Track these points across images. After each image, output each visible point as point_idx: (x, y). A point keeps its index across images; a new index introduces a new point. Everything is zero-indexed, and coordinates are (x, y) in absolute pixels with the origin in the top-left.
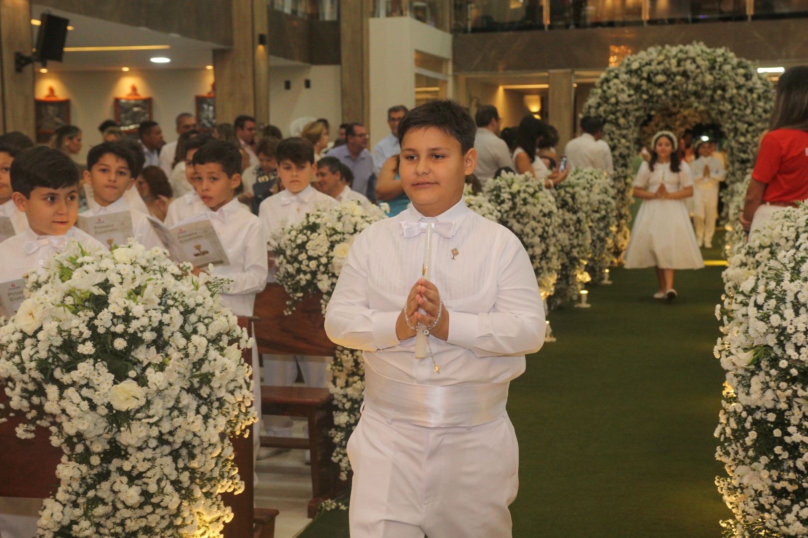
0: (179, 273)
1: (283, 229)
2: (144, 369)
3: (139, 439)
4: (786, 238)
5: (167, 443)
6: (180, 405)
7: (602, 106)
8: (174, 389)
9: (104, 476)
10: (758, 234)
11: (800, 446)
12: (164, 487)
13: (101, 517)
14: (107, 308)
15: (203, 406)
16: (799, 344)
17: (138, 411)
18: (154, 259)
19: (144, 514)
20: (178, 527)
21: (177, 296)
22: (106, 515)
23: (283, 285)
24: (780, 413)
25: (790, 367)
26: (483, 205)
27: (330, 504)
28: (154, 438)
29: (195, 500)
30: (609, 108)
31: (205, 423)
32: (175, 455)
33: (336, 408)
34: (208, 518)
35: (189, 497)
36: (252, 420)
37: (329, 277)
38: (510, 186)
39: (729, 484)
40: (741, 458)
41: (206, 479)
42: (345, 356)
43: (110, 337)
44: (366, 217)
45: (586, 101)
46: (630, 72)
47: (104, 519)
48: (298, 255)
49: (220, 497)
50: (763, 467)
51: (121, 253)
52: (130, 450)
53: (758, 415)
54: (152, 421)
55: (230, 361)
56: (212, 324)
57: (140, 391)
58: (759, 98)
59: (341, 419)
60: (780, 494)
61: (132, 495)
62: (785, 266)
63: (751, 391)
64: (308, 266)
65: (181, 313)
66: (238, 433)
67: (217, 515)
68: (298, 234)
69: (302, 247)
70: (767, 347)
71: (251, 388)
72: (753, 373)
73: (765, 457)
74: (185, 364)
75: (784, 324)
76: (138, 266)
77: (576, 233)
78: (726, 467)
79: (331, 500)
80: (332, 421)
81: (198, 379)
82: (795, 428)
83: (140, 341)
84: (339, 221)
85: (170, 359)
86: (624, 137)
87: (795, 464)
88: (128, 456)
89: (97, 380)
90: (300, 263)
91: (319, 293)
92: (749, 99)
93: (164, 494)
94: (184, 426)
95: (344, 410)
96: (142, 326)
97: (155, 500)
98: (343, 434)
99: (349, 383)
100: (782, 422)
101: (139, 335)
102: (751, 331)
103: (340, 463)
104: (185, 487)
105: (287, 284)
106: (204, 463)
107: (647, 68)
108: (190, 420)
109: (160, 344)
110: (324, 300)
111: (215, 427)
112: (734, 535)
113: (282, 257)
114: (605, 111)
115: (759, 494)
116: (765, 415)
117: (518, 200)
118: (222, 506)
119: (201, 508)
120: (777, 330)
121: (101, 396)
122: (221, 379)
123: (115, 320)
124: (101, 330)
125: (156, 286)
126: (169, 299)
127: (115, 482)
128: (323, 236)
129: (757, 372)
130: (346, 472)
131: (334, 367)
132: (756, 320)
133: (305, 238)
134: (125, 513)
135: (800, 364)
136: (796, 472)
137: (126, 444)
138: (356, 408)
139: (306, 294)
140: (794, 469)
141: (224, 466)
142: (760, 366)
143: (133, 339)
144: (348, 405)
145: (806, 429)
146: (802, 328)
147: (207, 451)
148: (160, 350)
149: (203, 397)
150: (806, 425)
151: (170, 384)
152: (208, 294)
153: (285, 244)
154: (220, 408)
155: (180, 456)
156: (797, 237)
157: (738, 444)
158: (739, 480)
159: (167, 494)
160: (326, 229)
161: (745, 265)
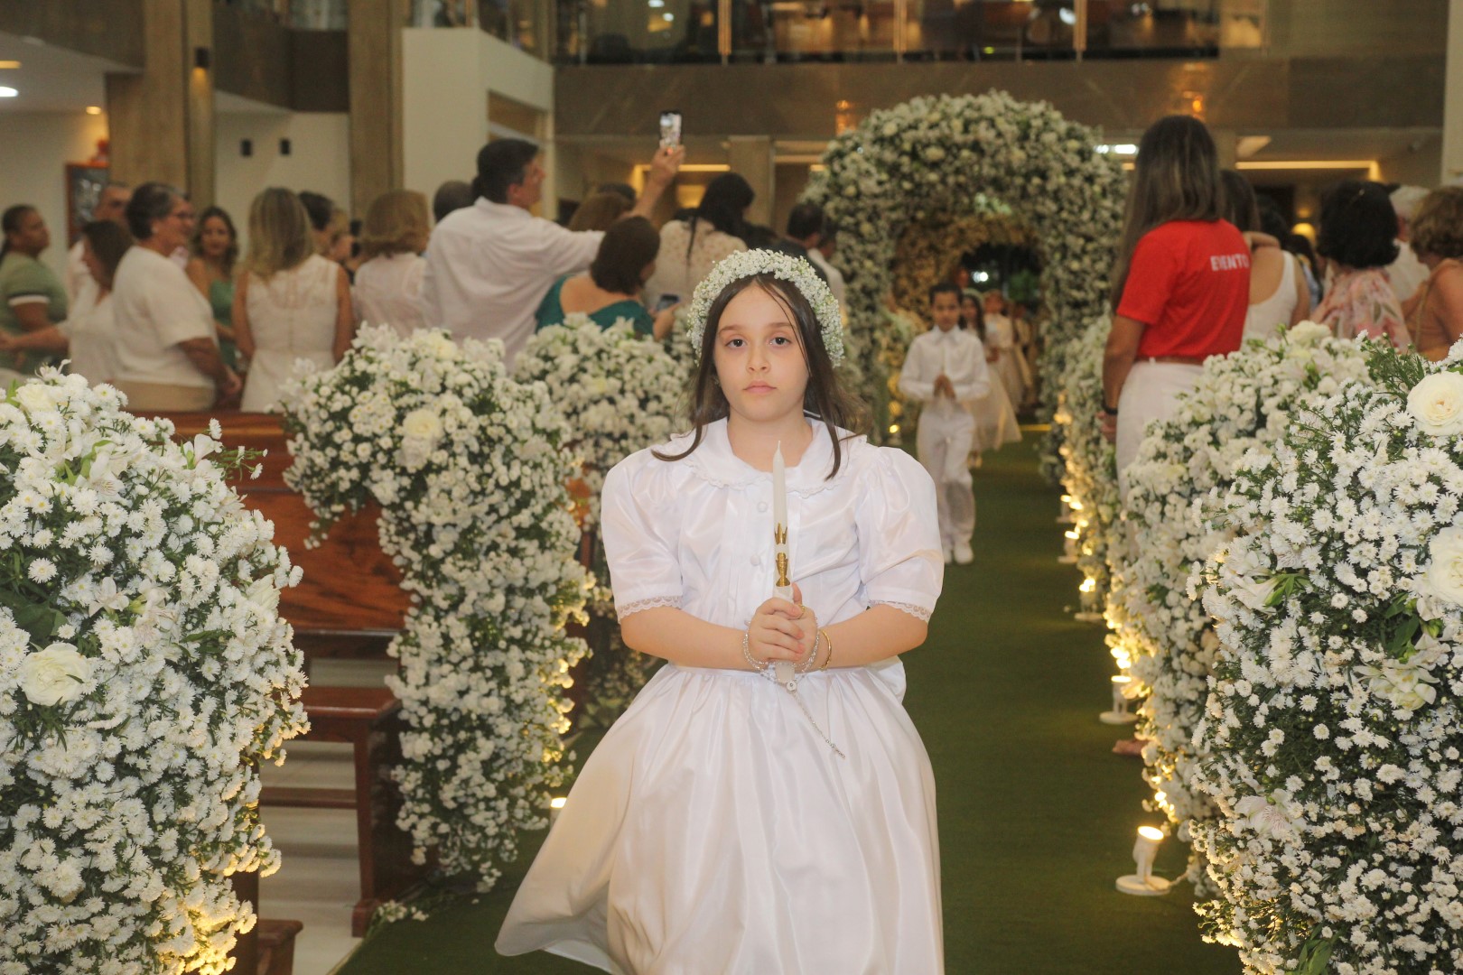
0: (154, 439)
1: (304, 383)
2: (88, 624)
3: (81, 761)
4: (1239, 406)
5: (134, 771)
7: (832, 200)
8: (152, 662)
10: (1186, 400)
11: (1362, 756)
12: (130, 860)
14: (16, 499)
15: (208, 698)
16: (1364, 565)
18: (98, 409)
19: (85, 916)
20: (151, 940)
21: (154, 479)
23: (301, 492)
24: (1323, 695)
25: (1352, 606)
26: (656, 357)
27: (393, 911)
28: (106, 759)
29: (188, 886)
30: (843, 204)
31: (211, 732)
32: (148, 796)
33: (406, 727)
34: (207, 924)
35: (176, 881)
36: (299, 728)
37: (395, 475)
39: (1218, 833)
40: (1254, 783)
41: (209, 846)
42: (426, 627)
43: (20, 558)
44: (463, 363)
45: (802, 191)
46: (880, 141)
48: (329, 435)
49: (229, 883)
50: (1290, 796)
51: (34, 394)
52: (58, 787)
53: (1281, 701)
54: (108, 725)
55: (260, 609)
56: (225, 535)
57: (85, 666)
58: (1104, 194)
59: (416, 746)
60: (1316, 847)
61: (66, 875)
63: (1269, 657)
64: (354, 453)
65: (163, 513)
66: (268, 755)
67: (223, 920)
69: (342, 417)
70: (1301, 572)
72: (1269, 624)
73: (1297, 778)
74: (173, 614)
75: (1338, 527)
76: (74, 417)
78: (1218, 801)
79: (397, 901)
80: (400, 751)
81: (197, 645)
82: (1359, 722)
83: (86, 564)
84: (413, 369)
85: (144, 603)
86: (871, 256)
87: (1353, 789)
88: (54, 799)
90: (338, 447)
91: (372, 505)
92: (1088, 193)
93: (130, 873)
94: (173, 737)
95: (421, 729)
96: (88, 536)
97: (110, 886)
98: (419, 775)
99: (432, 679)
100: (1330, 713)
101: (82, 552)
103: (413, 831)
104: (167, 860)
105: (309, 490)
106: (206, 810)
107: (910, 135)
108: (184, 724)
109: (123, 573)
110: (384, 520)
111: (232, 738)
112: (1218, 930)
113: (300, 437)
114: (837, 210)
115: (1280, 848)
118: (235, 900)
119: (198, 903)
120: (1323, 539)
121: (5, 675)
122: (244, 643)
123: (31, 523)
124: (4, 543)
125: (115, 456)
126: (139, 483)
127: (28, 851)
128: (383, 397)
129: (1277, 622)
130: (424, 849)
131: (403, 648)
132: (1287, 520)
133: (347, 401)
134: (50, 913)
135: (1368, 601)
136: (1361, 802)
137: (52, 772)
138: (443, 726)
139: (348, 506)
140: (1351, 798)
141: (238, 822)
142: (1285, 609)
143: (69, 562)
144: (429, 720)
145: (1378, 722)
146: (1371, 534)
147: (212, 788)
148: (122, 584)
149: (206, 680)
150: (1378, 713)
151: (145, 653)
152: (216, 474)
153: (307, 411)
154: (239, 701)
155: (158, 797)
156: (1259, 405)
157: (1238, 758)
158: (1242, 824)
159: (136, 874)
160: (388, 385)
161: (1164, 456)
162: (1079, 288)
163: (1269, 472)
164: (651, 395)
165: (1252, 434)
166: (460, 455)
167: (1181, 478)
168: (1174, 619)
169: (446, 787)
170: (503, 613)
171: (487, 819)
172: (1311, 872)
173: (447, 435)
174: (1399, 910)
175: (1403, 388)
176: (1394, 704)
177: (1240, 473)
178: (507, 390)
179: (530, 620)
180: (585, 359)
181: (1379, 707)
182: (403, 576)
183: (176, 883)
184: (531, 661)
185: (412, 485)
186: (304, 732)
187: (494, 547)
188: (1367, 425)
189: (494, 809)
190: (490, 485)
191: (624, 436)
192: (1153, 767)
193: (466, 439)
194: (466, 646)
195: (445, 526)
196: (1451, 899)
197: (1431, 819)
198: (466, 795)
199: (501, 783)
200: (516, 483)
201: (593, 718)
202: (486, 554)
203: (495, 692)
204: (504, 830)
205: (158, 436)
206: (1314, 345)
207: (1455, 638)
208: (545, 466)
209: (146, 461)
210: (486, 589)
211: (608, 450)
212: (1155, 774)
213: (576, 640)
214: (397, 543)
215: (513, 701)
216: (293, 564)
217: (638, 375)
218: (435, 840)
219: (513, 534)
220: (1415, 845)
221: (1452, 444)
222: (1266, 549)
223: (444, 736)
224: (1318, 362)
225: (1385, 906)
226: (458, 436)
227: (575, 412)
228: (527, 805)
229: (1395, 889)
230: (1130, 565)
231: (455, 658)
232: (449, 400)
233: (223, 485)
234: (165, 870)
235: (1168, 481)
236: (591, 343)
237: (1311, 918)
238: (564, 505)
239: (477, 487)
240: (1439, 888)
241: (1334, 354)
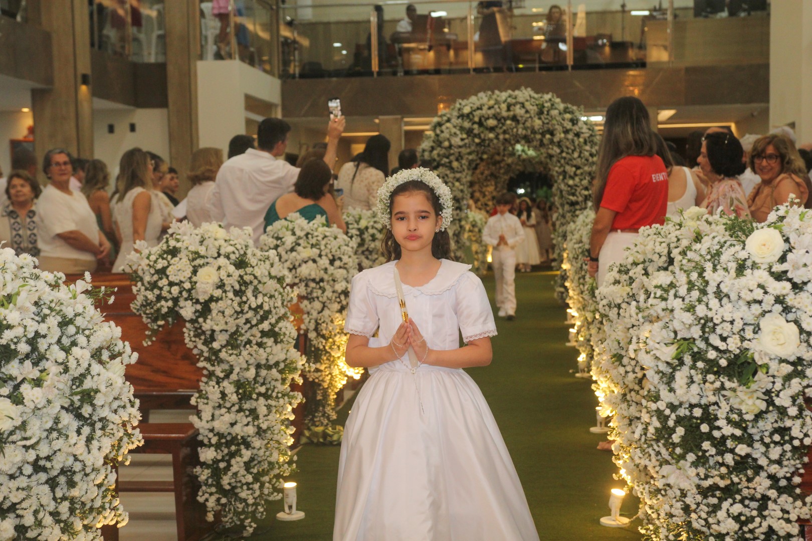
0: (53, 283)
1: (141, 254)
2: (17, 387)
3: (14, 464)
4: (659, 254)
5: (44, 469)
7: (436, 149)
8: (53, 407)
11: (728, 441)
12: (42, 519)
15: (85, 427)
16: (725, 335)
18: (22, 267)
21: (53, 305)
23: (140, 314)
24: (705, 408)
25: (718, 357)
26: (339, 236)
28: (28, 463)
29: (76, 534)
30: (443, 151)
31: (87, 446)
32: (52, 483)
33: (202, 444)
36: (137, 443)
37: (193, 303)
38: (358, 222)
39: (651, 487)
40: (669, 458)
41: (87, 510)
42: (212, 388)
44: (230, 240)
45: (419, 145)
46: (462, 116)
48: (156, 282)
49: (99, 532)
50: (689, 464)
53: (682, 412)
54: (28, 443)
55: (114, 376)
56: (94, 335)
57: (14, 410)
58: (585, 142)
59: (207, 455)
60: (705, 492)
61: (6, 529)
63: (675, 388)
64: (170, 292)
65: (59, 324)
66: (121, 458)
68: (157, 259)
69: (162, 272)
70: (691, 340)
71: (136, 408)
72: (674, 369)
73: (692, 454)
74: (65, 380)
75: (710, 315)
76: (9, 271)
78: (650, 469)
80: (198, 458)
81: (79, 397)
82: (725, 422)
83: (15, 353)
84: (202, 245)
85: (48, 374)
86: (458, 180)
87: (723, 459)
90: (161, 289)
91: (180, 321)
92: (576, 143)
93: (42, 526)
94: (65, 449)
95: (210, 445)
96: (16, 337)
97: (31, 534)
98: (209, 471)
99: (216, 417)
100: (709, 417)
101: (13, 347)
103: (207, 503)
104: (63, 519)
105: (145, 313)
106: (85, 490)
108: (72, 442)
109: (36, 357)
110: (187, 329)
111: (100, 448)
113: (139, 284)
114: (439, 155)
115: (685, 494)
117: (366, 236)
118: (103, 540)
120: (702, 321)
122: (105, 396)
125: (31, 293)
126: (45, 307)
128: (185, 260)
129: (679, 368)
130: (213, 513)
131: (199, 400)
132: (682, 311)
133: (165, 263)
135: (728, 355)
136: (728, 467)
138: (222, 443)
139: (167, 322)
140: (722, 464)
141: (104, 497)
142: (683, 361)
143: (6, 353)
144: (214, 440)
145: (735, 422)
146: (728, 318)
147: (88, 477)
148: (35, 364)
149: (84, 417)
150: (735, 417)
151: (49, 402)
152: (88, 302)
153: (143, 270)
154: (103, 428)
155: (58, 484)
156: (669, 253)
157: (660, 444)
158: (663, 481)
159: (45, 527)
160: (188, 253)
161: (619, 282)
162: (574, 195)
163: (672, 285)
164: (336, 257)
165: (666, 269)
166: (229, 291)
167: (628, 294)
168: (627, 372)
169: (224, 477)
170: (255, 379)
171: (248, 495)
172: (702, 507)
173: (222, 280)
174: (751, 526)
175: (743, 238)
176: (744, 411)
177: (656, 287)
178: (254, 255)
179: (270, 383)
180: (299, 238)
181: (736, 413)
182: (198, 360)
183: (69, 532)
184: (271, 406)
185: (202, 309)
186: (141, 445)
187: (249, 342)
188: (724, 258)
189: (252, 489)
190: (246, 308)
191: (322, 280)
192: (618, 455)
193: (232, 282)
194: (234, 398)
195: (221, 331)
196: (779, 519)
197: (766, 475)
198: (236, 482)
199: (255, 474)
200: (261, 307)
201: (308, 438)
202: (245, 346)
203: (251, 423)
204: (258, 501)
205: (56, 282)
206: (698, 219)
207: (776, 373)
208: (276, 297)
209: (48, 295)
210: (245, 366)
211: (313, 288)
212: (619, 459)
213: (296, 393)
214: (195, 342)
215: (261, 428)
216: (133, 352)
217: (329, 247)
218: (219, 508)
219: (259, 335)
220: (758, 490)
221: (771, 267)
222: (671, 327)
223: (223, 448)
224: (701, 228)
225: (743, 524)
226: (227, 281)
227: (294, 268)
228: (271, 486)
229: (748, 515)
230: (602, 343)
231: (228, 405)
232: (222, 261)
233: (93, 308)
234: (62, 525)
235: (621, 296)
236: (302, 229)
237: (703, 533)
238: (288, 318)
239: (239, 309)
240: (772, 513)
241: (710, 223)
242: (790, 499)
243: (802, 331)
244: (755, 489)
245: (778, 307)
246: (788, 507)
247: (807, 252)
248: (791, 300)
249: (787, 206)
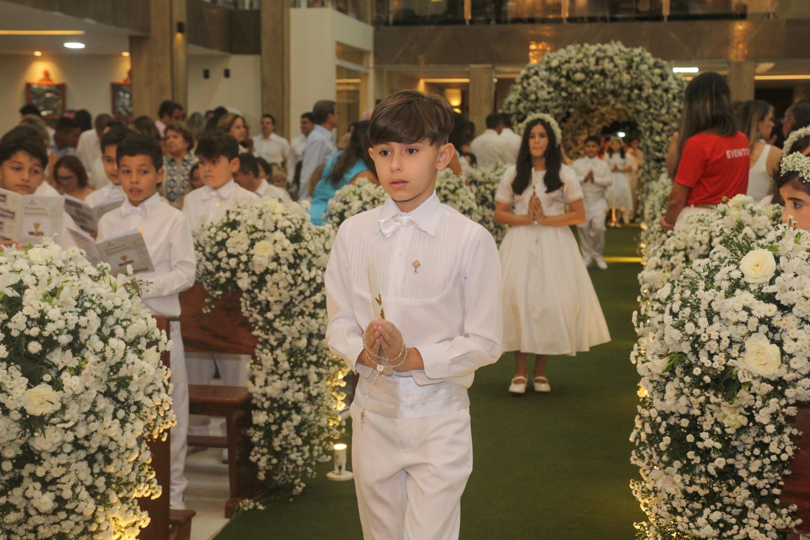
0: (98, 275)
1: (203, 226)
2: (59, 373)
3: (53, 444)
4: (700, 242)
5: (83, 447)
6: (97, 410)
7: (522, 102)
8: (90, 394)
9: (16, 482)
11: (711, 452)
12: (79, 493)
13: (13, 524)
14: (21, 311)
15: (121, 410)
16: (712, 352)
17: (53, 416)
18: (70, 260)
19: (57, 521)
20: (92, 533)
21: (94, 298)
22: (18, 521)
23: (202, 283)
24: (693, 419)
25: (703, 374)
27: (247, 504)
28: (67, 442)
29: (111, 506)
30: (529, 105)
31: (122, 427)
32: (91, 460)
33: (255, 407)
34: (123, 523)
35: (104, 502)
36: (170, 423)
37: (249, 275)
39: (643, 488)
41: (122, 484)
42: (265, 355)
43: (24, 341)
44: (287, 214)
45: (506, 97)
46: (550, 69)
47: (15, 526)
48: (217, 252)
49: (136, 502)
50: (676, 471)
51: (36, 253)
52: (44, 455)
53: (672, 421)
54: (67, 426)
55: (148, 365)
56: (130, 326)
57: (55, 396)
58: (674, 98)
59: (260, 418)
60: (689, 498)
61: (46, 501)
62: (700, 275)
63: (666, 398)
64: (228, 263)
65: (99, 315)
66: (156, 437)
67: (133, 521)
68: (217, 231)
69: (222, 244)
70: (682, 354)
71: (170, 392)
72: (668, 379)
73: (678, 462)
74: (102, 368)
75: (698, 332)
76: (54, 268)
77: (495, 230)
78: (641, 471)
79: (250, 498)
80: (251, 420)
81: (115, 383)
82: (707, 434)
83: (56, 344)
84: (260, 218)
85: (87, 363)
87: (706, 468)
88: (42, 461)
89: (10, 384)
90: (220, 260)
91: (238, 291)
92: (665, 99)
93: (79, 501)
94: (101, 431)
95: (263, 409)
96: (58, 329)
97: (69, 506)
98: (262, 433)
99: (269, 382)
100: (695, 428)
101: (55, 338)
102: (666, 338)
103: (258, 463)
104: (100, 492)
105: (206, 282)
106: (120, 467)
107: (566, 66)
108: (107, 425)
109: (76, 347)
110: (244, 298)
111: (132, 431)
112: (647, 537)
114: (525, 108)
115: (671, 497)
116: (679, 420)
118: (138, 510)
119: (117, 514)
120: (691, 338)
121: (15, 401)
122: (139, 382)
123: (30, 323)
124: (15, 333)
125: (73, 288)
126: (86, 301)
127: (28, 488)
128: (243, 233)
129: (672, 378)
130: (264, 472)
131: (253, 366)
132: (672, 328)
133: (225, 235)
134: (37, 519)
135: (712, 372)
136: (710, 476)
137: (39, 449)
138: (274, 408)
139: (225, 292)
140: (705, 474)
141: (141, 470)
142: (675, 372)
143: (49, 343)
144: (267, 404)
145: (717, 435)
146: (715, 336)
147: (123, 456)
148: (76, 353)
149: (120, 401)
150: (718, 430)
151: (86, 388)
152: (126, 296)
153: (204, 240)
154: (137, 411)
155: (96, 460)
156: (711, 240)
157: (652, 449)
158: (653, 484)
159: (81, 501)
160: (246, 227)
161: (661, 267)
162: (660, 151)
163: (669, 298)
166: (284, 264)
169: (275, 440)
170: (307, 347)
171: (297, 456)
172: (686, 511)
173: (277, 254)
174: (729, 533)
175: (740, 256)
176: (726, 426)
178: (309, 229)
179: (322, 351)
180: (366, 203)
181: (719, 427)
182: (253, 329)
183: (105, 504)
184: (321, 373)
185: (258, 280)
186: (174, 425)
187: (302, 313)
188: (718, 277)
189: (301, 451)
190: (300, 280)
193: (288, 256)
194: (286, 366)
195: (276, 302)
196: (755, 528)
197: (747, 485)
198: (287, 444)
199: (306, 437)
200: (314, 279)
202: (298, 317)
204: (308, 461)
205: (102, 272)
206: (743, 208)
207: (757, 391)
209: (91, 288)
210: (297, 335)
214: (251, 311)
215: (311, 394)
219: (312, 306)
220: (738, 499)
221: (761, 288)
223: (275, 412)
224: (743, 218)
225: (722, 530)
226: (282, 255)
228: (321, 449)
229: (727, 522)
231: (280, 372)
232: (279, 235)
235: (662, 281)
236: (369, 195)
239: (292, 282)
240: (751, 522)
241: (753, 213)
242: (768, 510)
243: (783, 353)
244: (735, 498)
245: (764, 328)
246: (765, 517)
247: (796, 276)
248: (777, 321)
249: (785, 227)
